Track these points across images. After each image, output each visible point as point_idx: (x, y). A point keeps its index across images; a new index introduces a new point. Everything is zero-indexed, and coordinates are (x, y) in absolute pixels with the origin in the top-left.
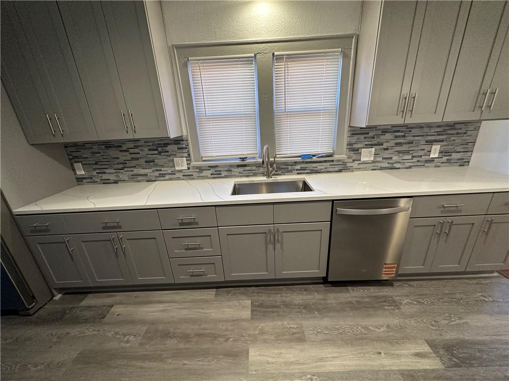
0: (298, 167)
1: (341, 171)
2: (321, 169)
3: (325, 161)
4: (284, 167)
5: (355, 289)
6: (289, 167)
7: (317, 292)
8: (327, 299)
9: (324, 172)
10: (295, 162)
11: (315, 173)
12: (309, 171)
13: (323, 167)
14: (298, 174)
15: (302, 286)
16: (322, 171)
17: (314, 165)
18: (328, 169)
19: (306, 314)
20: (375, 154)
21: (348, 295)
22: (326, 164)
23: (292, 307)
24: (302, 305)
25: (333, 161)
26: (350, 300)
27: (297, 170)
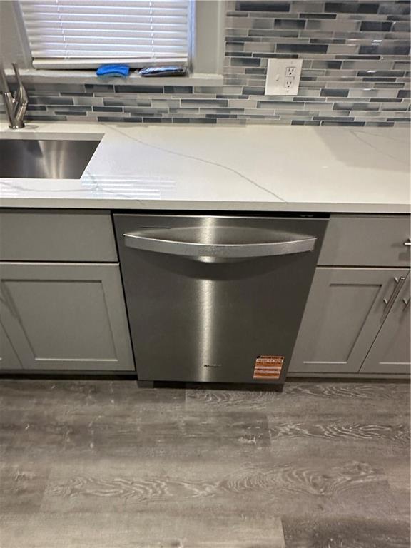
0: (98, 100)
1: (214, 122)
2: (160, 112)
3: (170, 90)
4: (61, 97)
5: (198, 395)
6: (74, 99)
7: (118, 397)
8: (129, 416)
9: (168, 120)
10: (88, 86)
11: (146, 120)
12: (129, 115)
13: (164, 106)
14: (101, 120)
15: (92, 382)
16: (164, 116)
17: (141, 97)
18: (179, 112)
19: (69, 447)
20: (302, 79)
21: (178, 408)
22: (171, 97)
23: (48, 429)
24: (69, 427)
25: (189, 90)
26: (174, 419)
27: (96, 109)
